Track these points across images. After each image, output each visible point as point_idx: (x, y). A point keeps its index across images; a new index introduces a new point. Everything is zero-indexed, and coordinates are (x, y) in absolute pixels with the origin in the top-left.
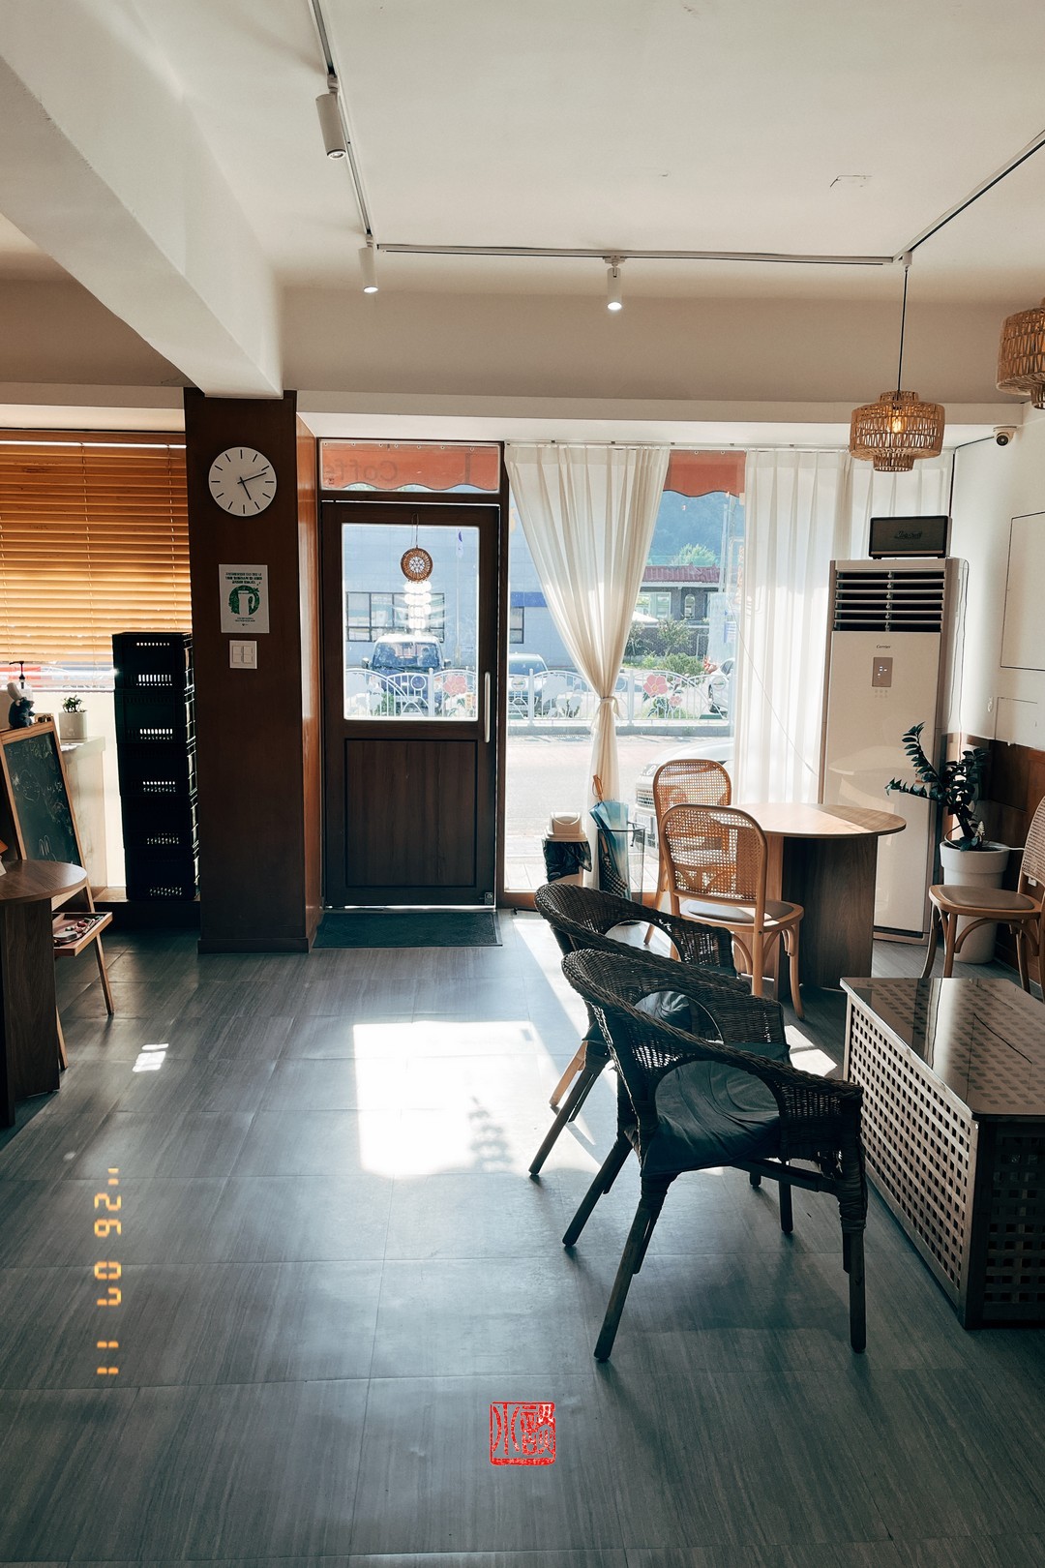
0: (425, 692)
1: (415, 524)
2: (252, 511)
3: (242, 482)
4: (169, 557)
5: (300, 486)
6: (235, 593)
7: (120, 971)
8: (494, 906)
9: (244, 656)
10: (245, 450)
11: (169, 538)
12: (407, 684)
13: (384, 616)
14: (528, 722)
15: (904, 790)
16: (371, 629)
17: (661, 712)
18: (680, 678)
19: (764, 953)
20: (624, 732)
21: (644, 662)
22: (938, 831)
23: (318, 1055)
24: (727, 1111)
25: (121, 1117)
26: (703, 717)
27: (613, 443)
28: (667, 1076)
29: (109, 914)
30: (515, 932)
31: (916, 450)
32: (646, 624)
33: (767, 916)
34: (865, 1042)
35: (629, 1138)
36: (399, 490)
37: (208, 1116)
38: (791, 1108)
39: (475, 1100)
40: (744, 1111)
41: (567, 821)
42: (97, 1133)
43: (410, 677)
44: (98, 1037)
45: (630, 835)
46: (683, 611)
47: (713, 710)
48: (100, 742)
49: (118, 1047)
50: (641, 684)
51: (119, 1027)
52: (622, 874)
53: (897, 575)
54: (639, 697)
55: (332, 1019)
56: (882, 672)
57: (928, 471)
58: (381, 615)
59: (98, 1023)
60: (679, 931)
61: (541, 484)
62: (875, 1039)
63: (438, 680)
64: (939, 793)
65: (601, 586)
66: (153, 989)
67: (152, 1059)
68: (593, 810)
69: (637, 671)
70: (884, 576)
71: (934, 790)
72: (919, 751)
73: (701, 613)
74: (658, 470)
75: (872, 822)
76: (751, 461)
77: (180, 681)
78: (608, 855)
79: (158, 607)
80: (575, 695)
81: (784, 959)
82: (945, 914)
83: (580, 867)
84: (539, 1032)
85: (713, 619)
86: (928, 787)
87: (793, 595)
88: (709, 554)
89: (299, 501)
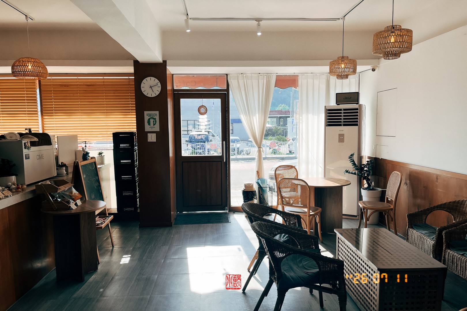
0: (205, 149)
1: (202, 98)
2: (154, 95)
3: (151, 87)
4: (129, 110)
5: (168, 88)
6: (149, 119)
7: (115, 233)
8: (228, 211)
9: (152, 138)
10: (152, 78)
11: (129, 104)
12: (199, 146)
13: (192, 127)
14: (235, 157)
15: (350, 173)
16: (188, 131)
17: (275, 153)
18: (280, 143)
19: (310, 222)
20: (265, 159)
21: (269, 139)
22: (360, 185)
23: (177, 257)
24: (303, 270)
25: (117, 278)
26: (287, 154)
27: (259, 73)
28: (284, 260)
29: (112, 216)
30: (234, 219)
31: (348, 73)
32: (269, 127)
33: (311, 211)
34: (343, 248)
35: (273, 279)
36: (196, 89)
37: (144, 277)
38: (322, 268)
39: (225, 270)
40: (308, 269)
41: (249, 184)
42: (109, 283)
43: (200, 144)
44: (109, 253)
45: (268, 189)
46: (280, 123)
47: (290, 152)
48: (109, 165)
49: (115, 257)
50: (268, 145)
51: (116, 251)
52: (266, 200)
53: (344, 110)
54: (268, 149)
55: (180, 246)
56: (341, 138)
57: (352, 79)
58: (191, 127)
59: (109, 249)
60: (285, 216)
61: (238, 85)
62: (346, 247)
63: (208, 145)
64: (360, 173)
65: (257, 115)
66: (125, 239)
67: (126, 260)
68: (257, 181)
69: (267, 141)
70: (341, 110)
71: (359, 173)
72: (353, 161)
73: (285, 124)
74: (273, 81)
75: (341, 182)
76: (300, 78)
77: (133, 146)
78: (262, 195)
79: (126, 124)
80: (249, 148)
81: (316, 224)
82: (364, 209)
83: (253, 198)
84: (243, 248)
85: (289, 126)
86: (356, 172)
87: (314, 116)
88: (287, 107)
89: (168, 92)
